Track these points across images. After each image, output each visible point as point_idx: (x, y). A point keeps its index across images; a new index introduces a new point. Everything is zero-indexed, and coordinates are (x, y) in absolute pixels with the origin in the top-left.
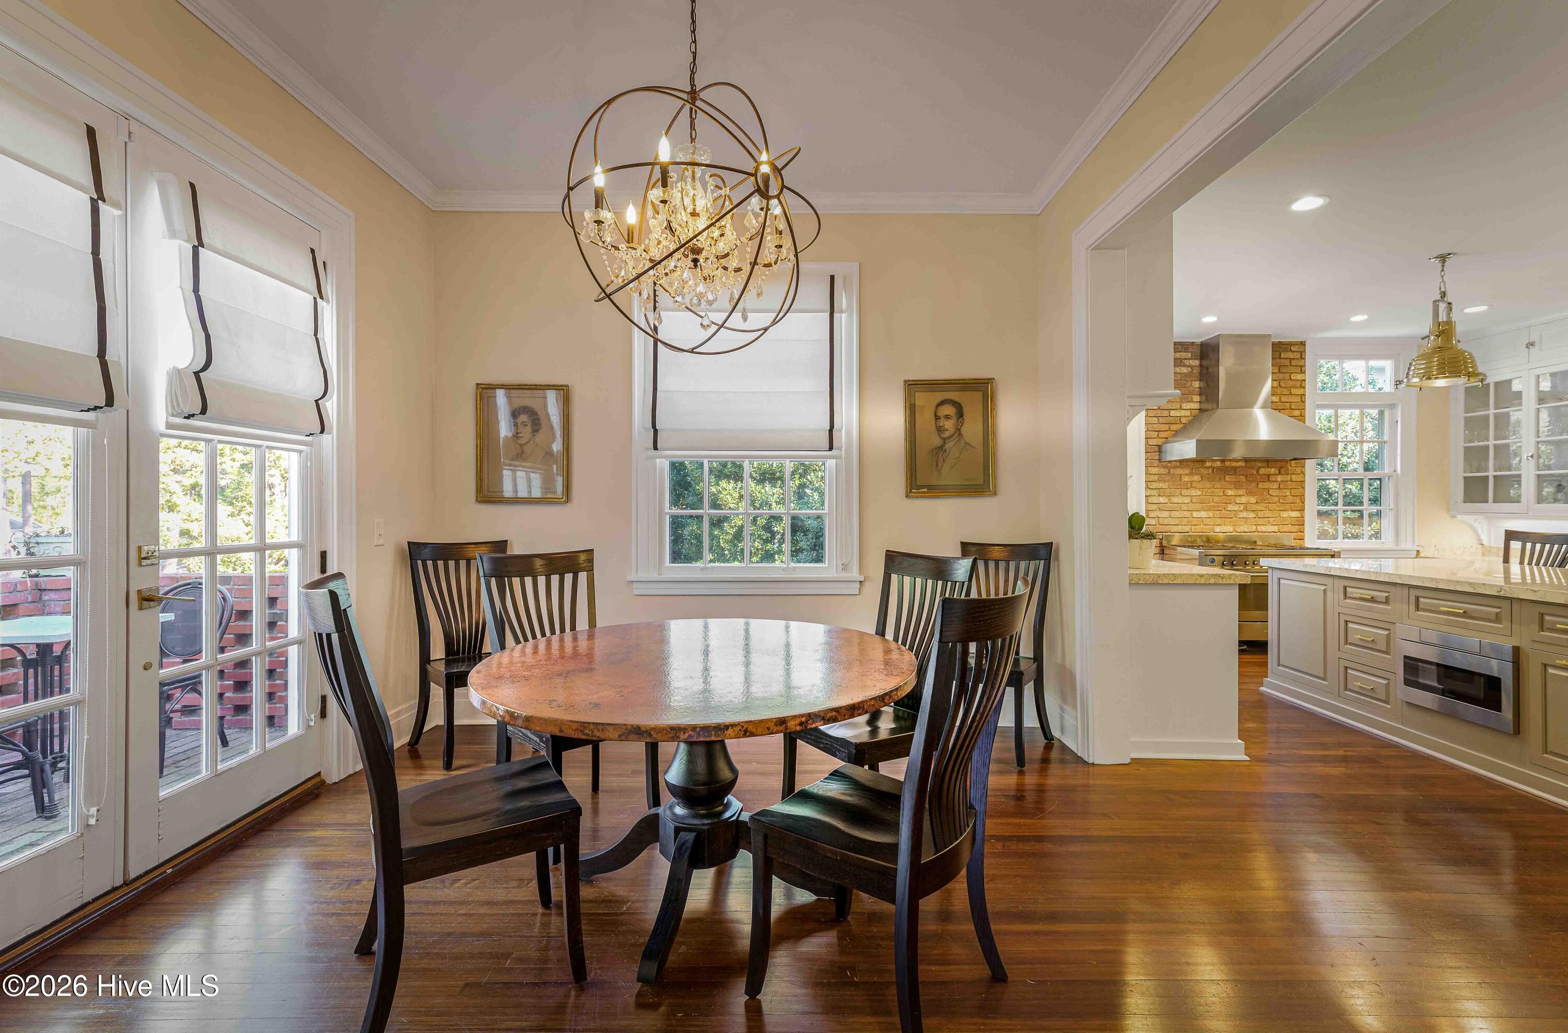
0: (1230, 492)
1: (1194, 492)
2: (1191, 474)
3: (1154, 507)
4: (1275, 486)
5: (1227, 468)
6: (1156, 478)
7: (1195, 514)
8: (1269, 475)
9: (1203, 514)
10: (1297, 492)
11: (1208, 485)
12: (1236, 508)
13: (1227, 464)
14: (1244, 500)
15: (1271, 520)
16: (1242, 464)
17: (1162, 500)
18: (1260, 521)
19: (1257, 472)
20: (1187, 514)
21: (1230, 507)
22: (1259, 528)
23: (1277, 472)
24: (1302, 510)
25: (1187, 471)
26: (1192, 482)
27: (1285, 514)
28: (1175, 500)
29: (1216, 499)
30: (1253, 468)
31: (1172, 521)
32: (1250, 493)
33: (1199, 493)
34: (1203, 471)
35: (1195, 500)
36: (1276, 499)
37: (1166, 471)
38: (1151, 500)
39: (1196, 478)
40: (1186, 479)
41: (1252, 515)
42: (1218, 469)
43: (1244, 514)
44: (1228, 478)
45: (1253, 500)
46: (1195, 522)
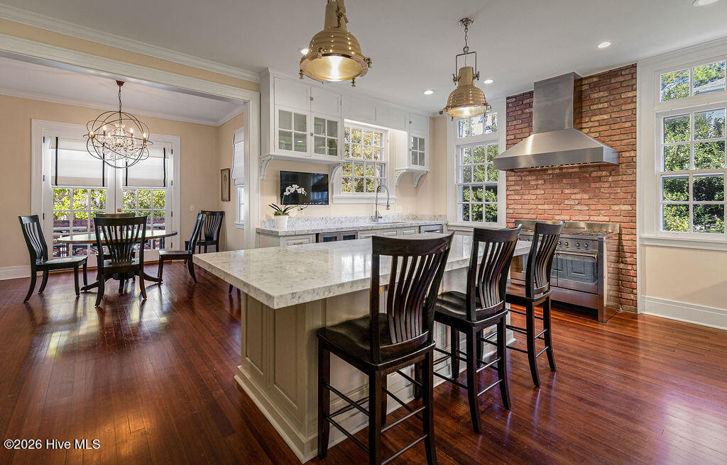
0: (567, 191)
1: (538, 192)
2: (536, 180)
3: (512, 202)
4: (607, 185)
5: (565, 173)
6: (513, 183)
7: (540, 207)
8: (600, 177)
9: (546, 207)
10: (629, 189)
11: (550, 186)
12: (572, 202)
13: (564, 171)
14: (578, 196)
15: (602, 212)
16: (577, 170)
17: (517, 197)
18: (593, 213)
19: (590, 175)
20: (535, 207)
21: (567, 202)
22: (592, 218)
23: (608, 174)
24: (633, 204)
25: (534, 178)
26: (537, 185)
27: (616, 208)
28: (526, 197)
29: (556, 196)
30: (586, 173)
31: (523, 211)
32: (584, 191)
33: (543, 192)
34: (545, 177)
35: (539, 196)
36: (608, 195)
37: (519, 178)
38: (510, 197)
39: (540, 182)
40: (533, 183)
41: (586, 208)
42: (557, 175)
43: (579, 207)
44: (565, 181)
45: (586, 196)
46: (540, 212)
